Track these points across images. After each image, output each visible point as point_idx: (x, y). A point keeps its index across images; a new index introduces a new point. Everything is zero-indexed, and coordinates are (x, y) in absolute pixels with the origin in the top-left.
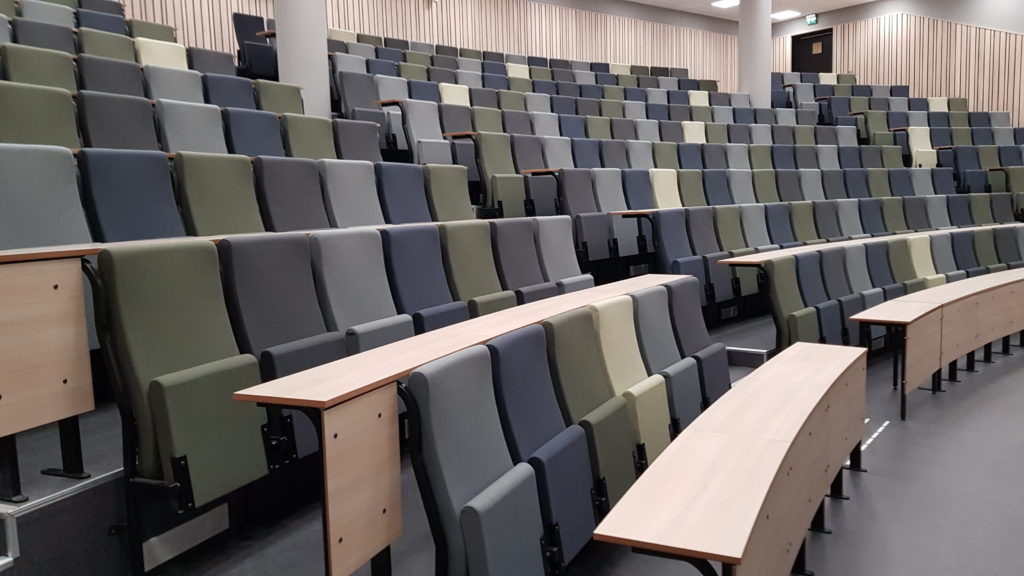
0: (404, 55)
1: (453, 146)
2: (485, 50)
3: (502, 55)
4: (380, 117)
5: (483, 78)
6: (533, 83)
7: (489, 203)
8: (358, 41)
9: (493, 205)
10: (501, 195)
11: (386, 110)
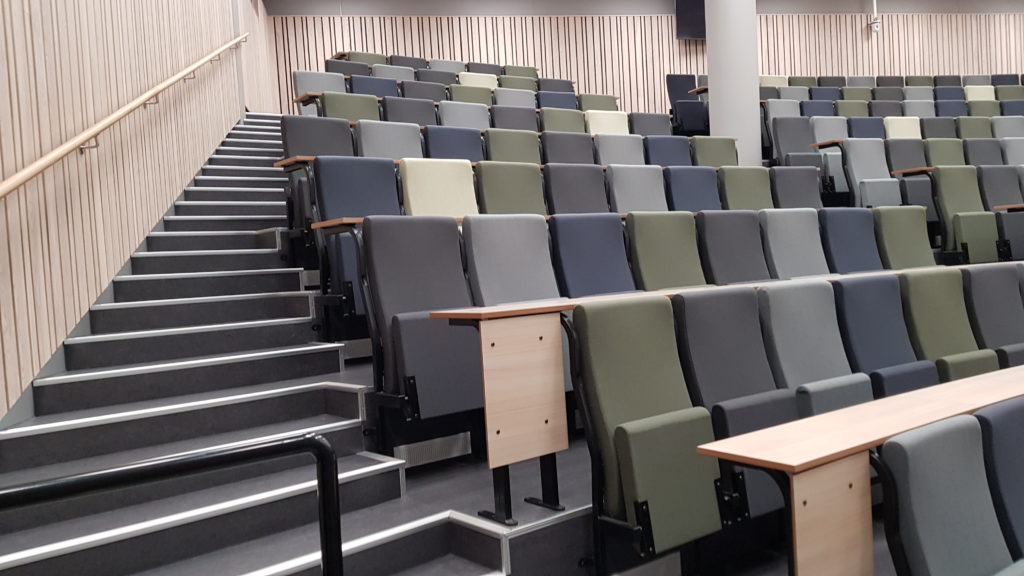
0: (841, 92)
1: (902, 185)
2: (936, 74)
3: (958, 78)
4: (817, 160)
5: (936, 106)
6: (1001, 105)
7: (950, 246)
8: (790, 85)
9: (956, 248)
10: (965, 236)
11: (822, 152)
